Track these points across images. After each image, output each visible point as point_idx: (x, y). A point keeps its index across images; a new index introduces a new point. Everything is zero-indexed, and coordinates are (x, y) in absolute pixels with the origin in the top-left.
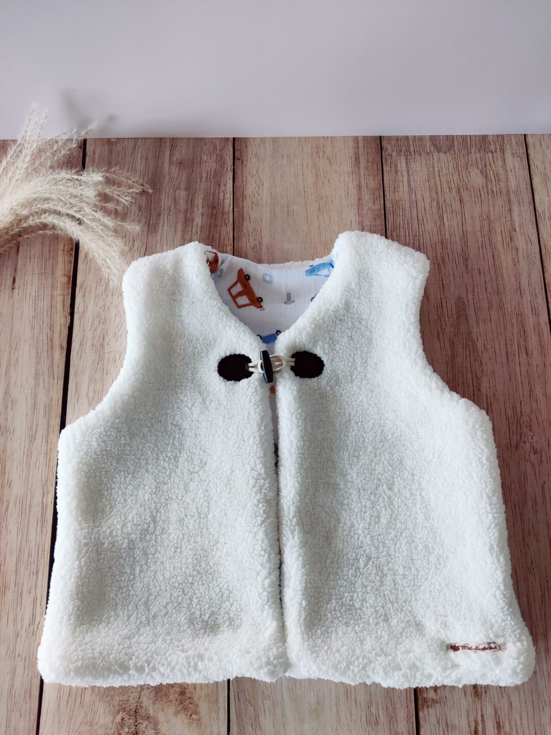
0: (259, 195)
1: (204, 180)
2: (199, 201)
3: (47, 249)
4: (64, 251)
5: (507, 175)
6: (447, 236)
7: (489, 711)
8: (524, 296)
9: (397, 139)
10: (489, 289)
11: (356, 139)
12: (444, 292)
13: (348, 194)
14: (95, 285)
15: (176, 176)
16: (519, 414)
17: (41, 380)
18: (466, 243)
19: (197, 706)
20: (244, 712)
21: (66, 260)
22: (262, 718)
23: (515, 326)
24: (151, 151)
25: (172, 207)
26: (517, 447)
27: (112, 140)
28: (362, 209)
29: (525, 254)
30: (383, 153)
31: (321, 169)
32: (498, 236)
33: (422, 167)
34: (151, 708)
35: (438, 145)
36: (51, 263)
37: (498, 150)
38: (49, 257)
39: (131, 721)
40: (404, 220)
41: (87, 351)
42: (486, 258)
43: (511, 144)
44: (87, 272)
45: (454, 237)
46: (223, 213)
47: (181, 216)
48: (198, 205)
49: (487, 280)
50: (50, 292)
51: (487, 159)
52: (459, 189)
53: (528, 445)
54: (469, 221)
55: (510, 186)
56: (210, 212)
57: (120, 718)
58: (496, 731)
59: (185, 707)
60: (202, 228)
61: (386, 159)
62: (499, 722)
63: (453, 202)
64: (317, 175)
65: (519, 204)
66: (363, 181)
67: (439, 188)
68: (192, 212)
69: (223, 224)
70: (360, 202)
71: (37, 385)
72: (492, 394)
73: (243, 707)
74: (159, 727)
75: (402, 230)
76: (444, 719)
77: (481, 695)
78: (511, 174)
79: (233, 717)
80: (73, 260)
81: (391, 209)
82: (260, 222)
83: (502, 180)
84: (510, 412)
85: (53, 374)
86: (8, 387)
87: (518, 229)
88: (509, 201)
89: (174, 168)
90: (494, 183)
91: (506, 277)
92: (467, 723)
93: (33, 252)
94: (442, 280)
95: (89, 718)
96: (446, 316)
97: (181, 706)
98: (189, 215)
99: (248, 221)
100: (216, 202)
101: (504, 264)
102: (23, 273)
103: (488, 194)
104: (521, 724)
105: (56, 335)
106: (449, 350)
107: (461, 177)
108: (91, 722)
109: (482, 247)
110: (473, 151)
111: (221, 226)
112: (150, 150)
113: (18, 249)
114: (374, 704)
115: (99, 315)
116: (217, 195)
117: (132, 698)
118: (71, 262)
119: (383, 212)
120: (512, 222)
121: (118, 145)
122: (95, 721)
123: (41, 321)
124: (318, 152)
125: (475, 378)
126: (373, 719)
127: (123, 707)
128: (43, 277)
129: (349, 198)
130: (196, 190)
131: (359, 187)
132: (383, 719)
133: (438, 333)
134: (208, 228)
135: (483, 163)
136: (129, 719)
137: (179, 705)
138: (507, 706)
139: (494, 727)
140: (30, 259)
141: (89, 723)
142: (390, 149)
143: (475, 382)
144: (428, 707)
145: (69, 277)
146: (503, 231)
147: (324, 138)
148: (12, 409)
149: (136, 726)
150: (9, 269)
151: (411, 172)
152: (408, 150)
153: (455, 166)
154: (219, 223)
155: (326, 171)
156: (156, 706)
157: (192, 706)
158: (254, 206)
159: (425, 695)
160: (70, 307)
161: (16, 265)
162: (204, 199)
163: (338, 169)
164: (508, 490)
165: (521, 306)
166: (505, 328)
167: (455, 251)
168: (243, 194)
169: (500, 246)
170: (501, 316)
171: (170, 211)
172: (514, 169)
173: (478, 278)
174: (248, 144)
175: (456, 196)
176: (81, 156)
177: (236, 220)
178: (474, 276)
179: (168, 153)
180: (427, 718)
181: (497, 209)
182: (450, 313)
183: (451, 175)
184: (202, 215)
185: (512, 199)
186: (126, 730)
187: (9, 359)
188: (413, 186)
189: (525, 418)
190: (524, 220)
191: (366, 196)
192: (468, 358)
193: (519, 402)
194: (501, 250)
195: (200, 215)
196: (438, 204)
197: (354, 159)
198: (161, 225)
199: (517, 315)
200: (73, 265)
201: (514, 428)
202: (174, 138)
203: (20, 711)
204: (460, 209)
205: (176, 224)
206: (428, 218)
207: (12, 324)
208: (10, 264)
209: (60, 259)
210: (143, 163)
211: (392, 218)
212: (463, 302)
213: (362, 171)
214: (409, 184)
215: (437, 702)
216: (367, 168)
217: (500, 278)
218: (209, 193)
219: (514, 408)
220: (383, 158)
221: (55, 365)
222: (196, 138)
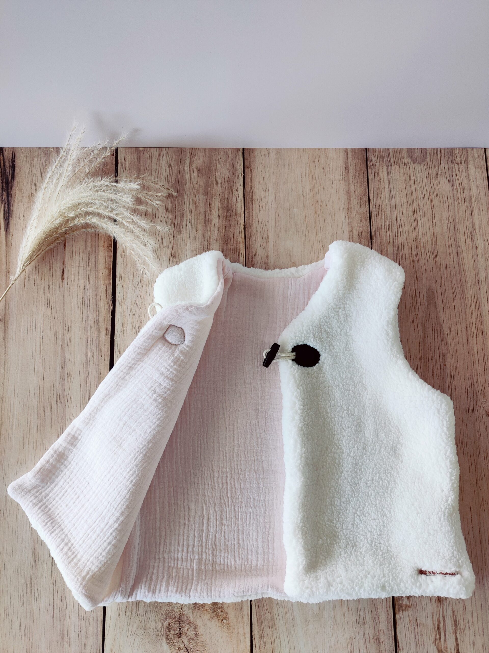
0: (265, 199)
1: (219, 185)
2: (216, 204)
3: (90, 245)
4: (104, 247)
5: (469, 184)
6: (421, 237)
7: (449, 613)
8: (481, 287)
9: (380, 151)
10: (454, 282)
11: (346, 150)
12: (417, 284)
13: (339, 199)
14: (132, 276)
15: (195, 182)
16: (475, 384)
17: (91, 356)
18: (436, 242)
19: (226, 613)
20: (263, 617)
21: (106, 255)
22: (277, 621)
23: (473, 312)
24: (173, 160)
25: (194, 209)
26: (473, 410)
27: (140, 149)
28: (351, 212)
29: (483, 252)
30: (368, 164)
31: (317, 176)
32: (461, 236)
33: (400, 176)
34: (191, 616)
35: (414, 157)
36: (94, 257)
37: (463, 162)
38: (92, 252)
39: (176, 625)
40: (385, 222)
41: (128, 332)
42: (452, 256)
43: (473, 157)
44: (125, 265)
45: (426, 237)
46: (236, 215)
47: (201, 217)
48: (215, 208)
49: (452, 273)
50: (95, 281)
51: (454, 170)
52: (430, 196)
53: (482, 409)
54: (438, 223)
55: (472, 194)
56: (225, 214)
57: (168, 623)
58: (454, 628)
59: (218, 614)
60: (219, 228)
61: (371, 169)
62: (456, 621)
63: (425, 207)
64: (313, 182)
65: (479, 209)
66: (351, 188)
67: (414, 195)
68: (210, 214)
69: (236, 225)
70: (349, 206)
71: (88, 361)
72: (454, 368)
73: (262, 614)
74: (197, 630)
75: (383, 230)
76: (415, 619)
77: (443, 601)
78: (473, 183)
79: (254, 621)
80: (112, 255)
81: (375, 213)
82: (267, 223)
83: (466, 188)
84: (468, 383)
85: (101, 352)
86: (63, 363)
87: (477, 231)
88: (471, 206)
89: (193, 174)
90: (459, 190)
91: (467, 272)
92: (432, 622)
93: (78, 248)
94: (416, 274)
95: (143, 624)
96: (419, 304)
97: (215, 614)
98: (207, 217)
99: (257, 222)
100: (230, 206)
101: (466, 260)
102: (70, 266)
103: (454, 200)
104: (473, 622)
105: (102, 319)
106: (421, 332)
107: (432, 185)
108: (145, 627)
109: (449, 246)
110: (442, 162)
111: (235, 226)
112: (172, 158)
113: (65, 244)
114: (362, 609)
115: (136, 302)
116: (230, 199)
117: (176, 608)
118: (110, 257)
119: (368, 215)
120: (473, 224)
121: (145, 153)
122: (148, 626)
123: (88, 307)
124: (314, 162)
125: (441, 355)
126: (361, 620)
127: (169, 615)
128: (88, 269)
129: (340, 203)
130: (212, 194)
131: (349, 193)
132: (369, 620)
133: (413, 318)
134: (224, 228)
135: (450, 173)
136: (174, 624)
137: (212, 613)
138: (462, 609)
139: (452, 625)
140: (76, 254)
141: (143, 628)
142: (374, 160)
143: (441, 358)
144: (403, 611)
145: (109, 269)
146: (466, 232)
147: (319, 149)
148: (68, 381)
149: (180, 629)
150: (58, 263)
151: (391, 181)
152: (389, 161)
153: (428, 176)
154: (233, 224)
155: (321, 179)
156: (195, 614)
157: (222, 613)
158: (261, 208)
159: (401, 602)
160: (112, 295)
161: (64, 259)
162: (220, 203)
163: (331, 177)
164: (465, 444)
165: (479, 296)
166: (466, 314)
167: (427, 249)
168: (252, 199)
169: (463, 245)
170: (463, 304)
171: (192, 213)
172: (476, 178)
173: (445, 272)
174: (256, 154)
175: (428, 201)
176: (114, 162)
177: (247, 221)
178: (442, 270)
179: (188, 161)
180: (402, 618)
181: (461, 213)
182: (422, 301)
183: (424, 183)
184: (219, 216)
185: (473, 205)
186: (173, 632)
187: (63, 340)
188: (393, 193)
189: (480, 388)
190: (483, 223)
191: (355, 201)
192: (436, 339)
193: (476, 374)
194: (464, 249)
195: (217, 216)
196: (413, 208)
197: (344, 168)
198: (185, 225)
199: (476, 303)
200: (112, 259)
201: (471, 395)
202: (192, 148)
203: (89, 619)
204: (431, 213)
205: (197, 224)
206: (405, 220)
207: (64, 310)
208: (59, 258)
209: (101, 254)
210: (167, 170)
211: (376, 220)
212: (433, 292)
213: (351, 179)
214: (390, 191)
215: (409, 607)
216: (355, 177)
217: (463, 272)
218: (224, 197)
219: (471, 379)
220: (368, 168)
221: (102, 344)
222: (212, 148)
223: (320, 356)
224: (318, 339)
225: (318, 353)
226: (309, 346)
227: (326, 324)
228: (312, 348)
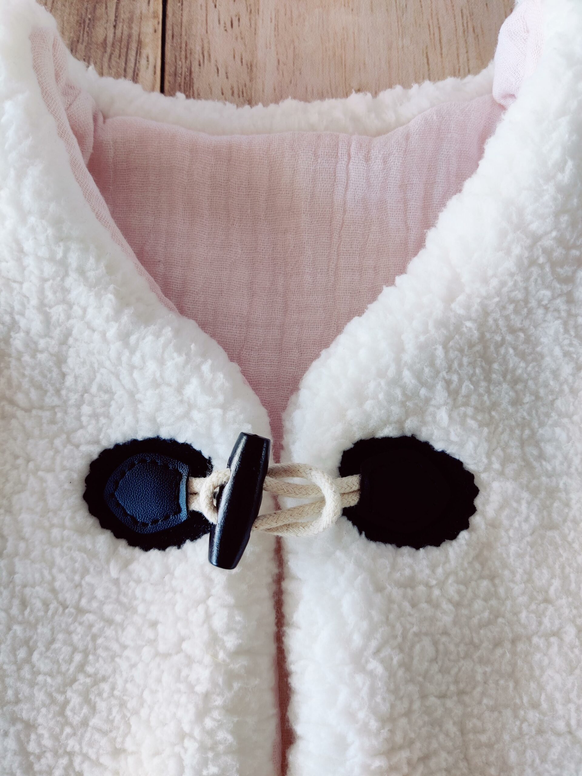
223: (475, 491)
224: (470, 411)
225: (469, 477)
226: (427, 447)
227: (509, 338)
228: (443, 454)
